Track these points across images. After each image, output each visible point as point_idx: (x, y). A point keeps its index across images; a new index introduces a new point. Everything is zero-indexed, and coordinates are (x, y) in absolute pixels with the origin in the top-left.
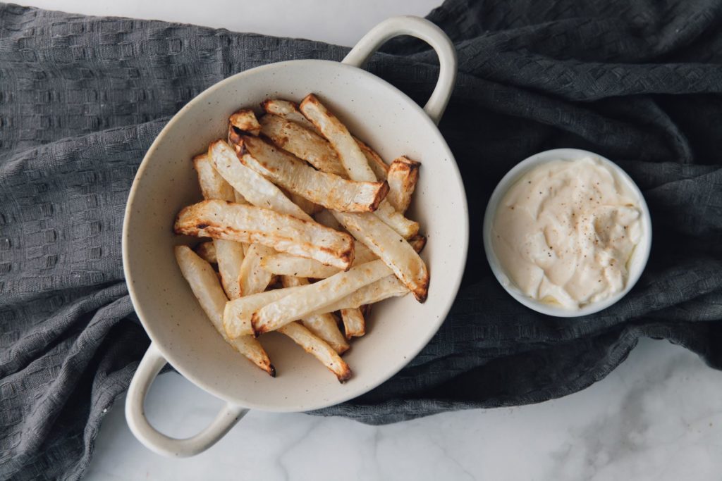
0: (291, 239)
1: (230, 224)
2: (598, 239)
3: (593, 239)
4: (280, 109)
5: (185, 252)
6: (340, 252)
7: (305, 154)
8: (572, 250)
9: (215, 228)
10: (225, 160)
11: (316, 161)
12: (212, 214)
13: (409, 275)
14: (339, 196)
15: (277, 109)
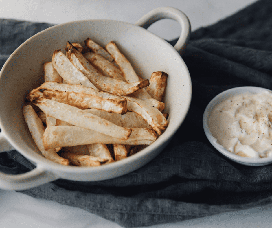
0: (91, 95)
1: (57, 89)
2: (270, 124)
3: (267, 123)
4: (95, 45)
5: (29, 108)
6: (118, 101)
7: (105, 67)
8: (255, 131)
9: (49, 92)
10: (61, 60)
11: (110, 71)
12: (49, 86)
13: (156, 120)
14: (121, 87)
15: (93, 45)
